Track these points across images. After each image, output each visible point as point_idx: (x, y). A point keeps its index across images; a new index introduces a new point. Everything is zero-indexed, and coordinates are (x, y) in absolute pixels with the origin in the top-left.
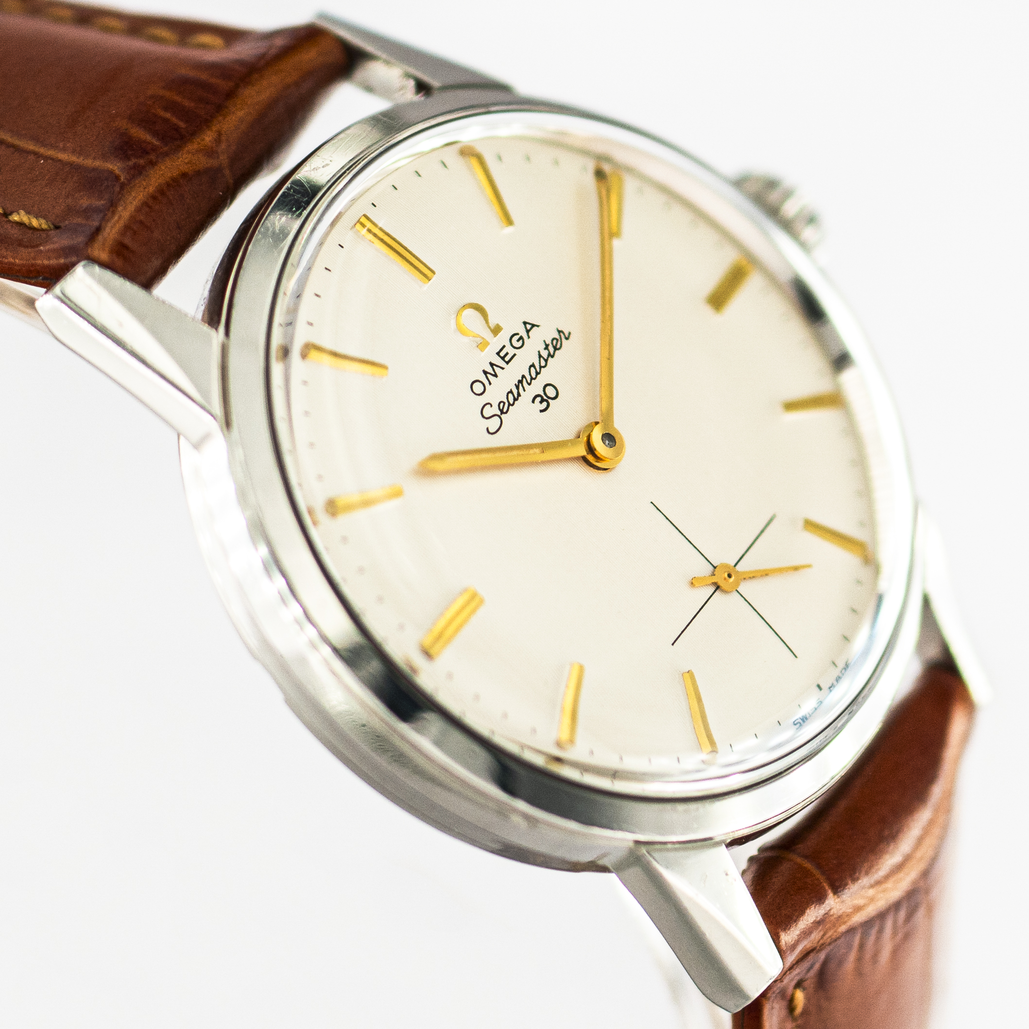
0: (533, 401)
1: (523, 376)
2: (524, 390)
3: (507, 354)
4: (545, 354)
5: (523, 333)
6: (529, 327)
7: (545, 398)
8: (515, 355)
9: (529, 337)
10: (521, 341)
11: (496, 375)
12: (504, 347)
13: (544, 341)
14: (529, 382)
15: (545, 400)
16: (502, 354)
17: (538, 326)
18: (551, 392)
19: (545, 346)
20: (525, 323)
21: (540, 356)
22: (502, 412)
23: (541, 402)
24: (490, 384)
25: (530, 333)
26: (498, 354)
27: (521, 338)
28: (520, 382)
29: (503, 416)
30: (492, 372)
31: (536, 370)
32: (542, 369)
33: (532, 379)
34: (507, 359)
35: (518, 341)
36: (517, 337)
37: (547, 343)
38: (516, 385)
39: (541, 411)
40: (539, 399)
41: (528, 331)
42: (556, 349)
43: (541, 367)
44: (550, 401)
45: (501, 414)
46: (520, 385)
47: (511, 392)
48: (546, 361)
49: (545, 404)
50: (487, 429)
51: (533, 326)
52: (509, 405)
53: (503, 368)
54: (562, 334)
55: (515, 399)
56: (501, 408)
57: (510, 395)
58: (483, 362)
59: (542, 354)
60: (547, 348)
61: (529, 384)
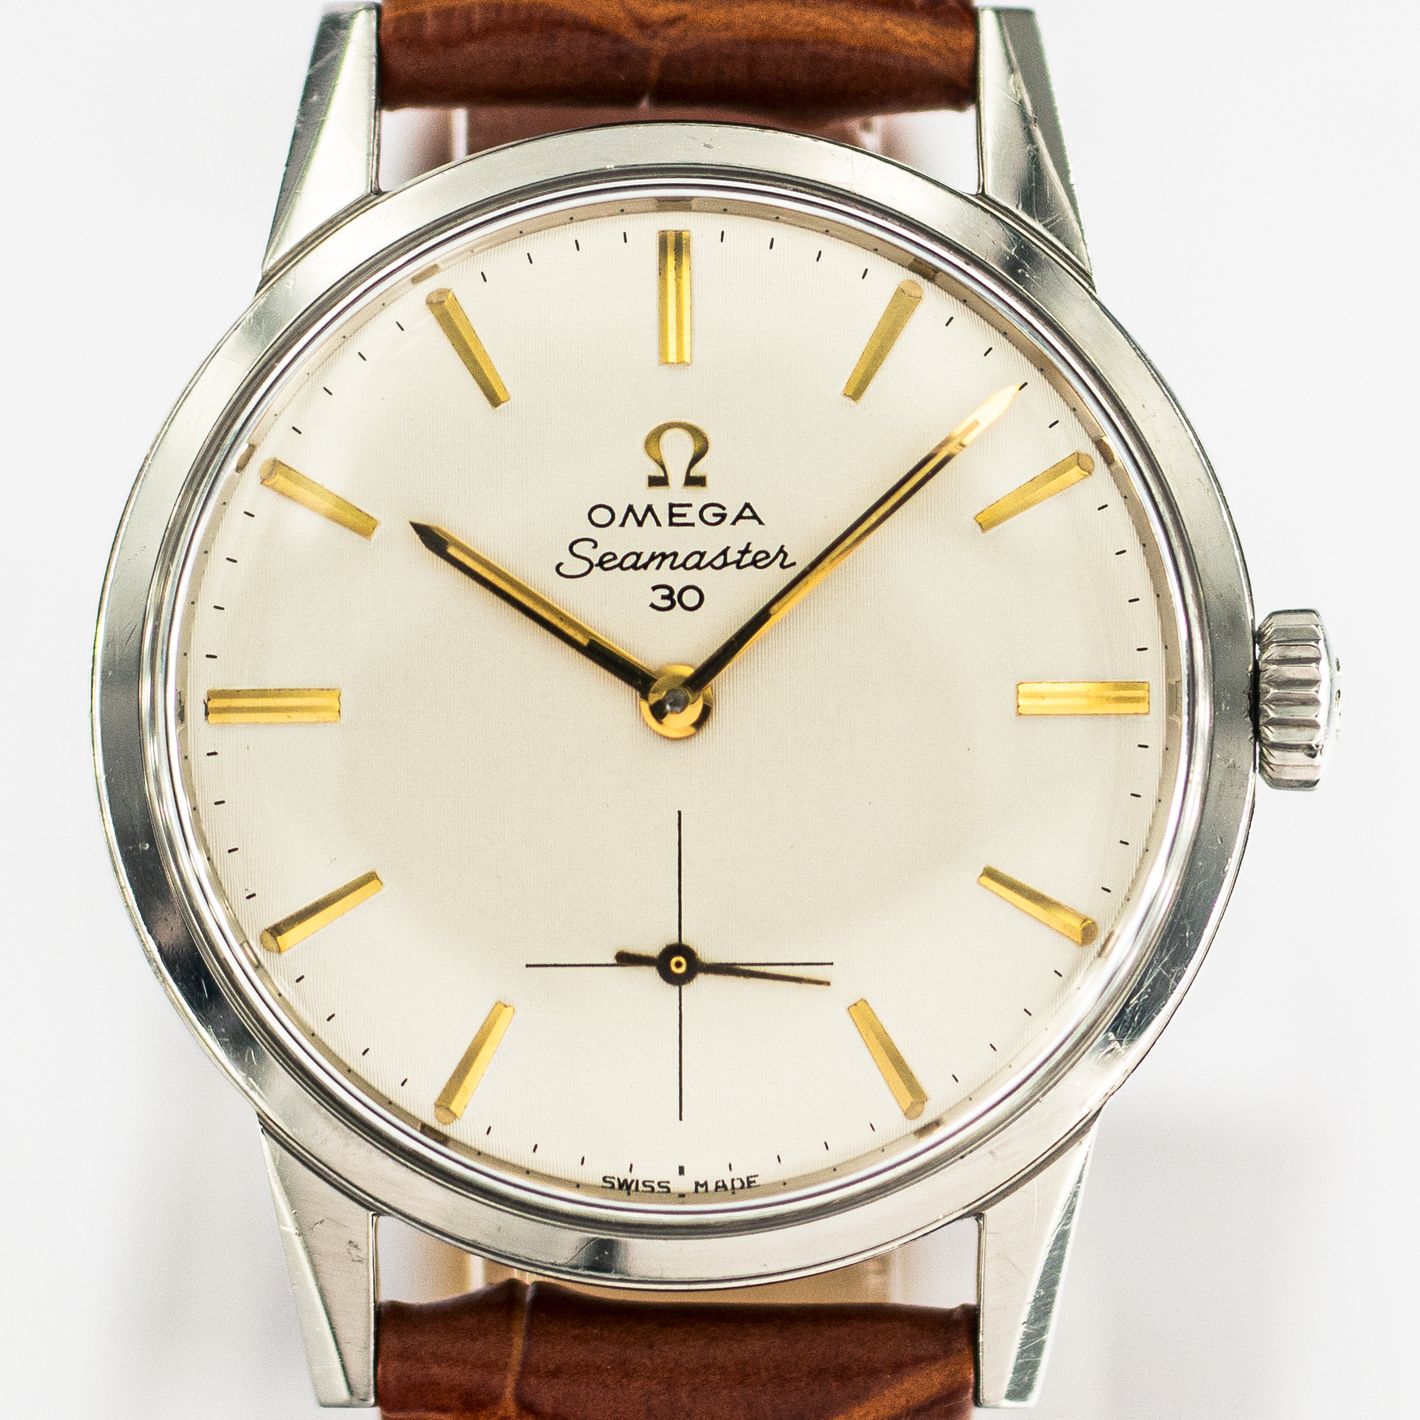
0: (654, 588)
1: (675, 554)
2: (658, 567)
3: (684, 515)
4: (733, 556)
5: (731, 515)
6: (747, 513)
7: (675, 597)
8: (692, 525)
9: (734, 523)
10: (718, 519)
11: (640, 524)
12: (690, 505)
13: (749, 544)
14: (675, 565)
15: (673, 598)
16: (675, 510)
17: (761, 522)
18: (690, 598)
19: (742, 548)
20: (747, 506)
21: (724, 553)
22: (601, 564)
23: (664, 597)
24: (623, 525)
25: (741, 521)
26: (671, 506)
27: (723, 516)
28: (664, 556)
29: (596, 570)
30: (638, 516)
31: (699, 561)
32: (709, 567)
33: (683, 565)
34: (675, 520)
35: (715, 515)
36: (719, 511)
37: (750, 549)
38: (654, 553)
39: (653, 606)
40: (666, 592)
41: (740, 517)
42: (754, 563)
43: (710, 564)
44: (678, 604)
45: (597, 565)
46: (660, 558)
47: (639, 556)
48: (725, 564)
49: (667, 603)
50: (560, 564)
51: (755, 517)
52: (620, 565)
53: (658, 524)
54: (781, 556)
55: (634, 567)
56: (605, 559)
57: (633, 558)
58: (643, 497)
59: (729, 552)
60: (743, 553)
61: (672, 567)
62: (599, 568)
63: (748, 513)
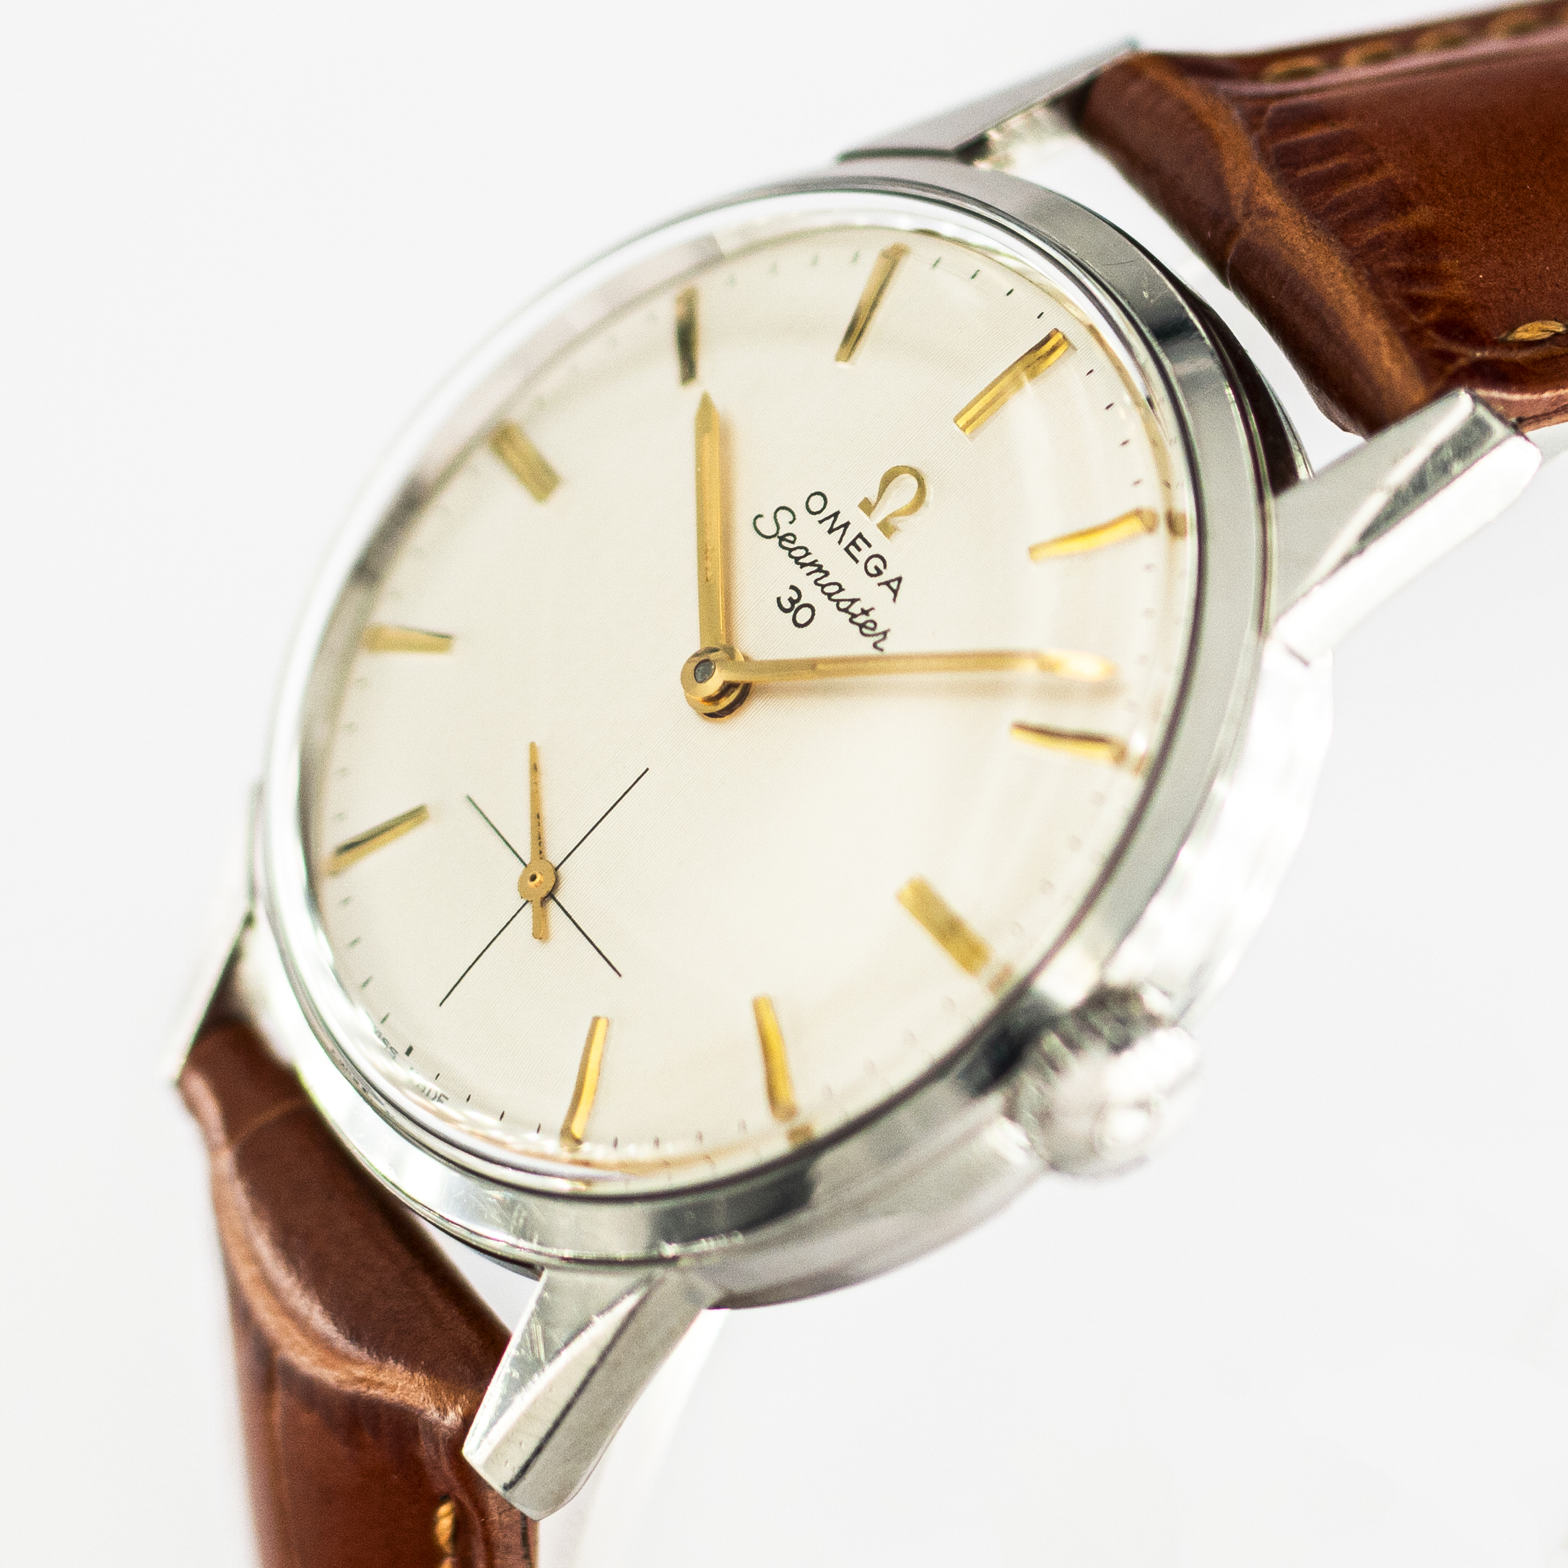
0: (792, 587)
1: (827, 574)
2: (808, 574)
3: (859, 549)
4: (856, 609)
5: (885, 577)
7: (796, 606)
8: (857, 561)
9: (879, 584)
10: (875, 572)
11: (831, 531)
12: (869, 545)
13: (872, 609)
14: (819, 582)
15: (792, 604)
16: (859, 542)
17: (894, 600)
18: (803, 615)
19: (866, 609)
20: (899, 580)
21: (853, 601)
22: (782, 539)
23: (790, 600)
24: (821, 522)
25: (885, 587)
26: (860, 536)
27: (879, 573)
28: (820, 569)
29: (776, 540)
30: (836, 524)
31: (833, 593)
32: (835, 604)
33: (823, 587)
34: (852, 549)
35: (876, 567)
37: (870, 613)
38: (816, 561)
39: (779, 599)
40: (795, 596)
41: (887, 583)
42: (862, 626)
43: (838, 601)
44: (792, 613)
45: (778, 537)
47: (807, 554)
48: (846, 610)
49: (787, 605)
50: (761, 516)
51: (895, 592)
52: (791, 550)
54: (881, 637)
55: (797, 559)
56: (787, 538)
57: (803, 553)
58: (850, 513)
59: (857, 604)
60: (865, 612)
61: (816, 582)
62: (778, 540)
63: (894, 586)
